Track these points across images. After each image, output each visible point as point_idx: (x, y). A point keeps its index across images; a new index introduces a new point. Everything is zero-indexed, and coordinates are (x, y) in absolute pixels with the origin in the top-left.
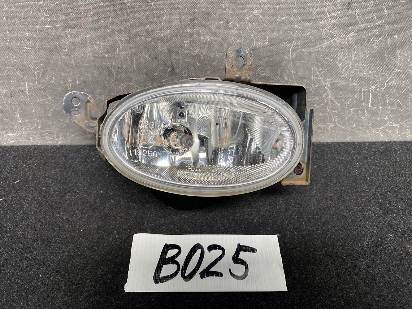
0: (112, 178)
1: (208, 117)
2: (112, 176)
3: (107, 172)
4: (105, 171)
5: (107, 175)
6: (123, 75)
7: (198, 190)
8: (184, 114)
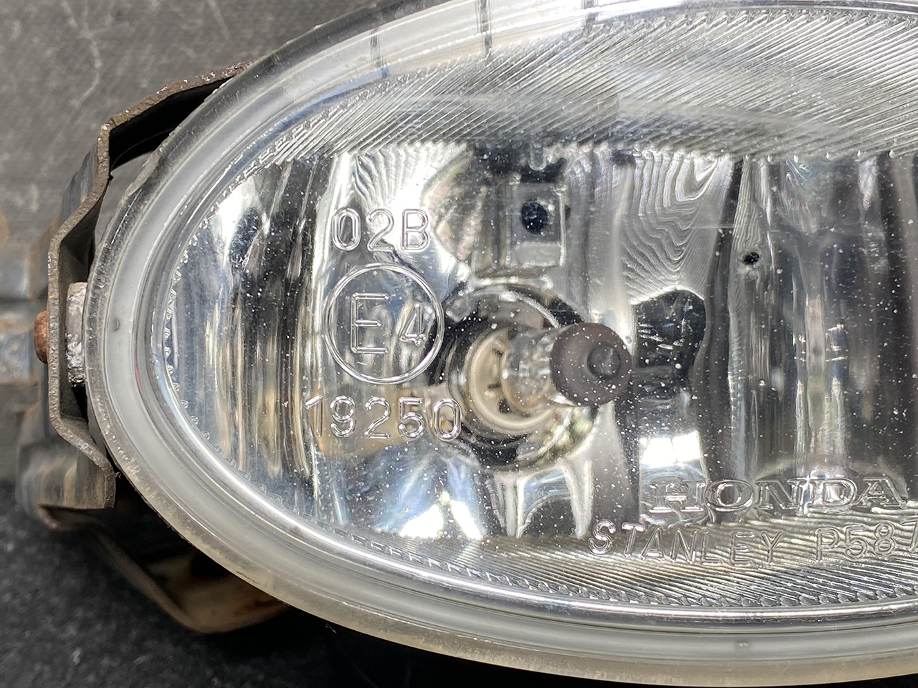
0: (106, 662)
1: (693, 215)
2: (103, 651)
3: (72, 630)
4: (61, 625)
5: (74, 648)
6: (147, 53)
7: (727, 647)
8: (551, 208)
